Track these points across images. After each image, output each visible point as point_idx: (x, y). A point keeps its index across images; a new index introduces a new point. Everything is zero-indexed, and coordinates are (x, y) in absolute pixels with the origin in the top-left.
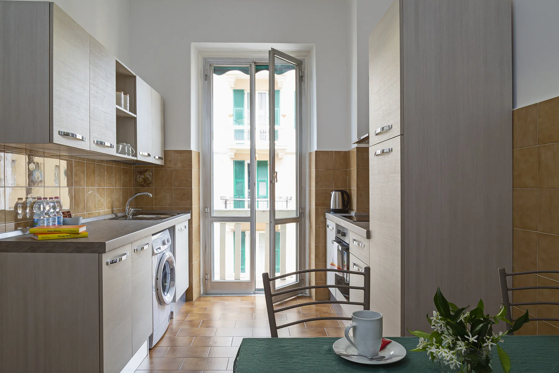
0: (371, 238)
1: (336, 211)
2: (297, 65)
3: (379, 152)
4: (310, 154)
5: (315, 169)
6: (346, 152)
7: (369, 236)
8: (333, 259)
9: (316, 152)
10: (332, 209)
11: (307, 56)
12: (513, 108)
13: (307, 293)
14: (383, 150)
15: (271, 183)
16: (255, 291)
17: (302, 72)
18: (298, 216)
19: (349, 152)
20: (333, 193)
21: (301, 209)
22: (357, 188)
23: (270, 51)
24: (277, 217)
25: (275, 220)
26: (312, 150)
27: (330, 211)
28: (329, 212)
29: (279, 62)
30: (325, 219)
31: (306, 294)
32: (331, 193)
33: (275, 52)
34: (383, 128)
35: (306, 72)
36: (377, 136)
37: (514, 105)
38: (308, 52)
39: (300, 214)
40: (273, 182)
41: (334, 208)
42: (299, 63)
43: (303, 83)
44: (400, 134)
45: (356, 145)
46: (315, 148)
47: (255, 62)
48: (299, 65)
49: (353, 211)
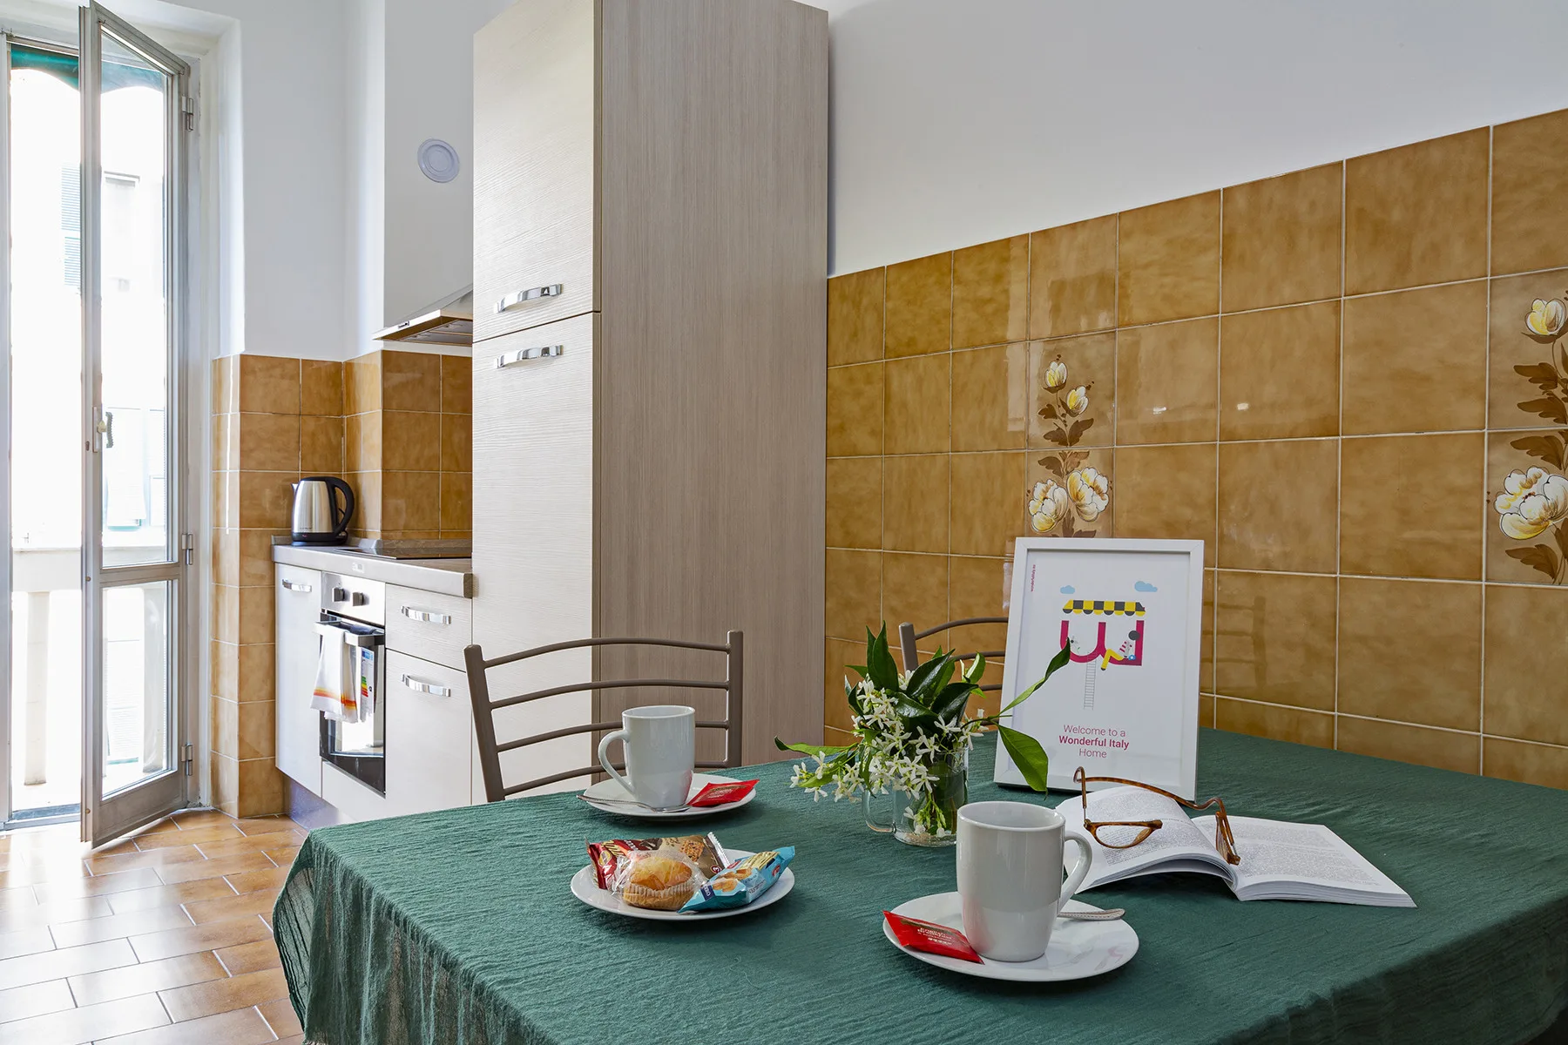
0: (477, 596)
1: (310, 540)
2: (172, 75)
3: (511, 357)
4: (218, 365)
5: (241, 410)
6: (338, 365)
7: (470, 589)
8: (322, 674)
9: (243, 358)
10: (301, 534)
11: (205, 53)
12: (829, 273)
13: (204, 803)
14: (526, 352)
15: (87, 448)
16: (10, 818)
17: (188, 99)
18: (176, 560)
19: (349, 365)
20: (301, 488)
21: (184, 537)
22: (383, 469)
23: (82, 10)
24: (107, 563)
25: (103, 572)
26: (222, 352)
27: (290, 539)
28: (289, 544)
29: (114, 52)
30: (273, 564)
31: (200, 805)
32: (295, 486)
33: (103, 18)
34: (526, 294)
35: (202, 102)
36: (505, 313)
37: (830, 269)
38: (212, 41)
39: (182, 553)
40: (97, 447)
41: (305, 531)
42: (179, 68)
43: (191, 135)
44: (591, 310)
45: (381, 345)
46: (237, 345)
47: (11, 36)
48: (179, 78)
49: (366, 537)
